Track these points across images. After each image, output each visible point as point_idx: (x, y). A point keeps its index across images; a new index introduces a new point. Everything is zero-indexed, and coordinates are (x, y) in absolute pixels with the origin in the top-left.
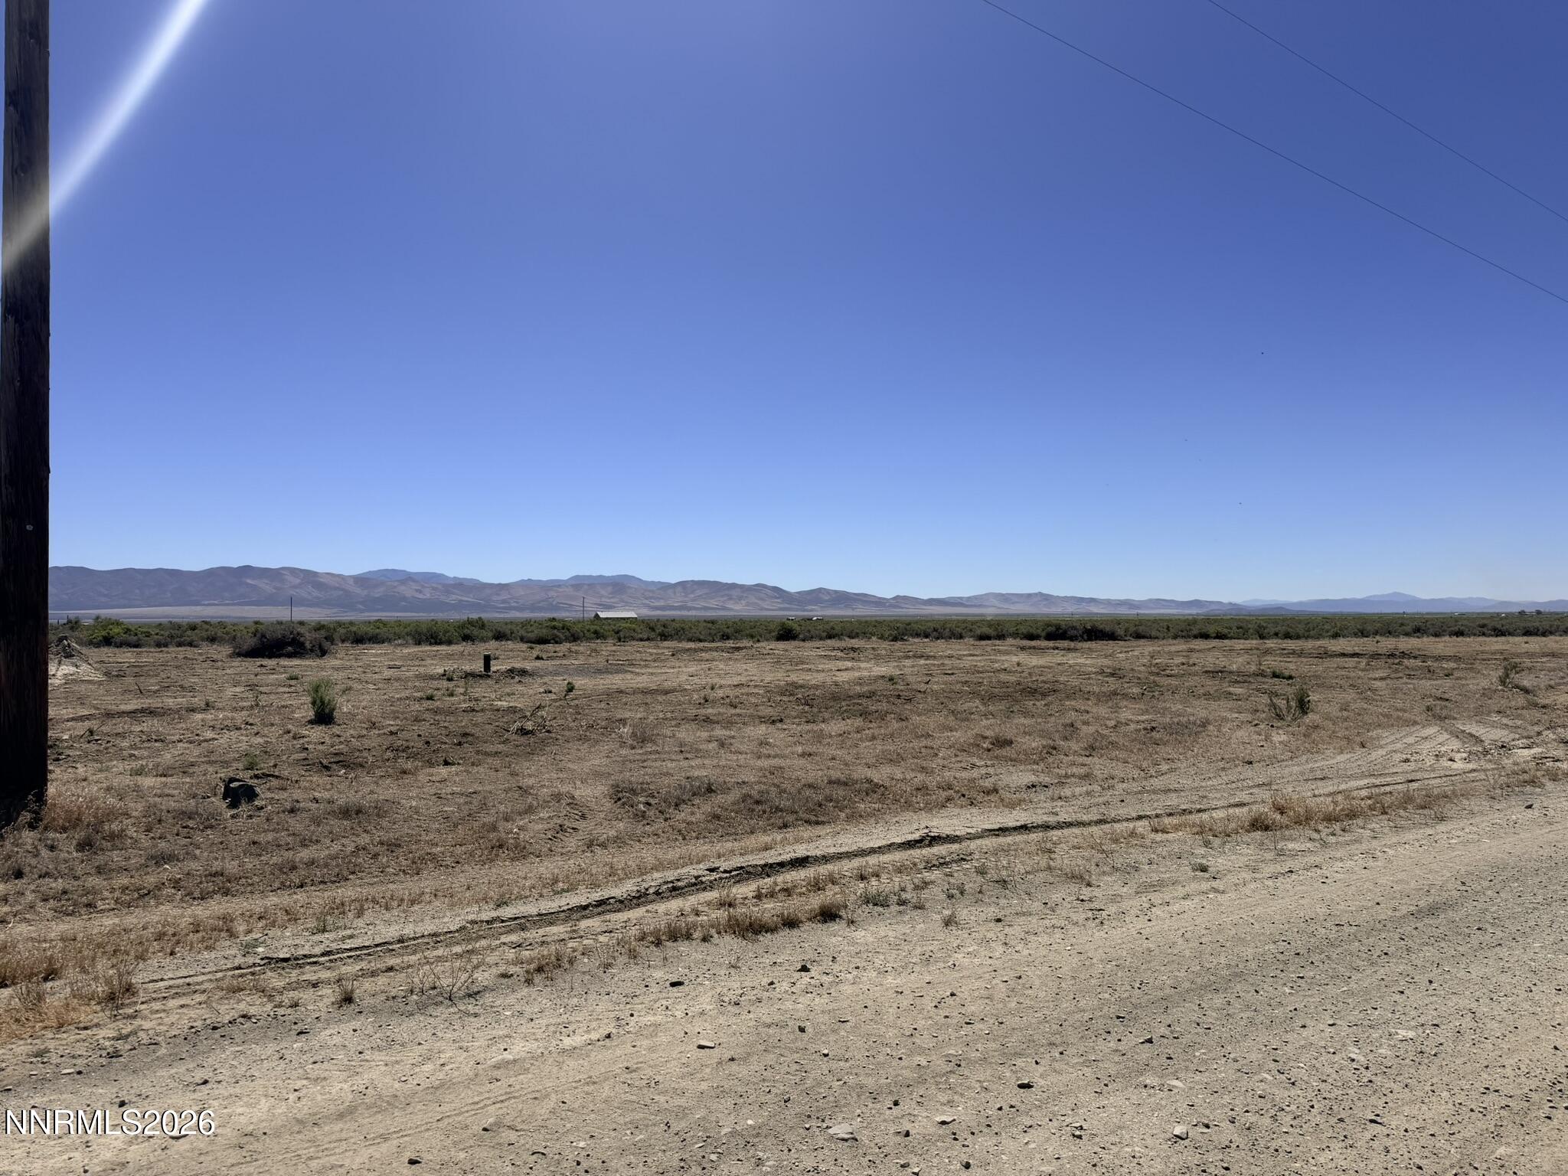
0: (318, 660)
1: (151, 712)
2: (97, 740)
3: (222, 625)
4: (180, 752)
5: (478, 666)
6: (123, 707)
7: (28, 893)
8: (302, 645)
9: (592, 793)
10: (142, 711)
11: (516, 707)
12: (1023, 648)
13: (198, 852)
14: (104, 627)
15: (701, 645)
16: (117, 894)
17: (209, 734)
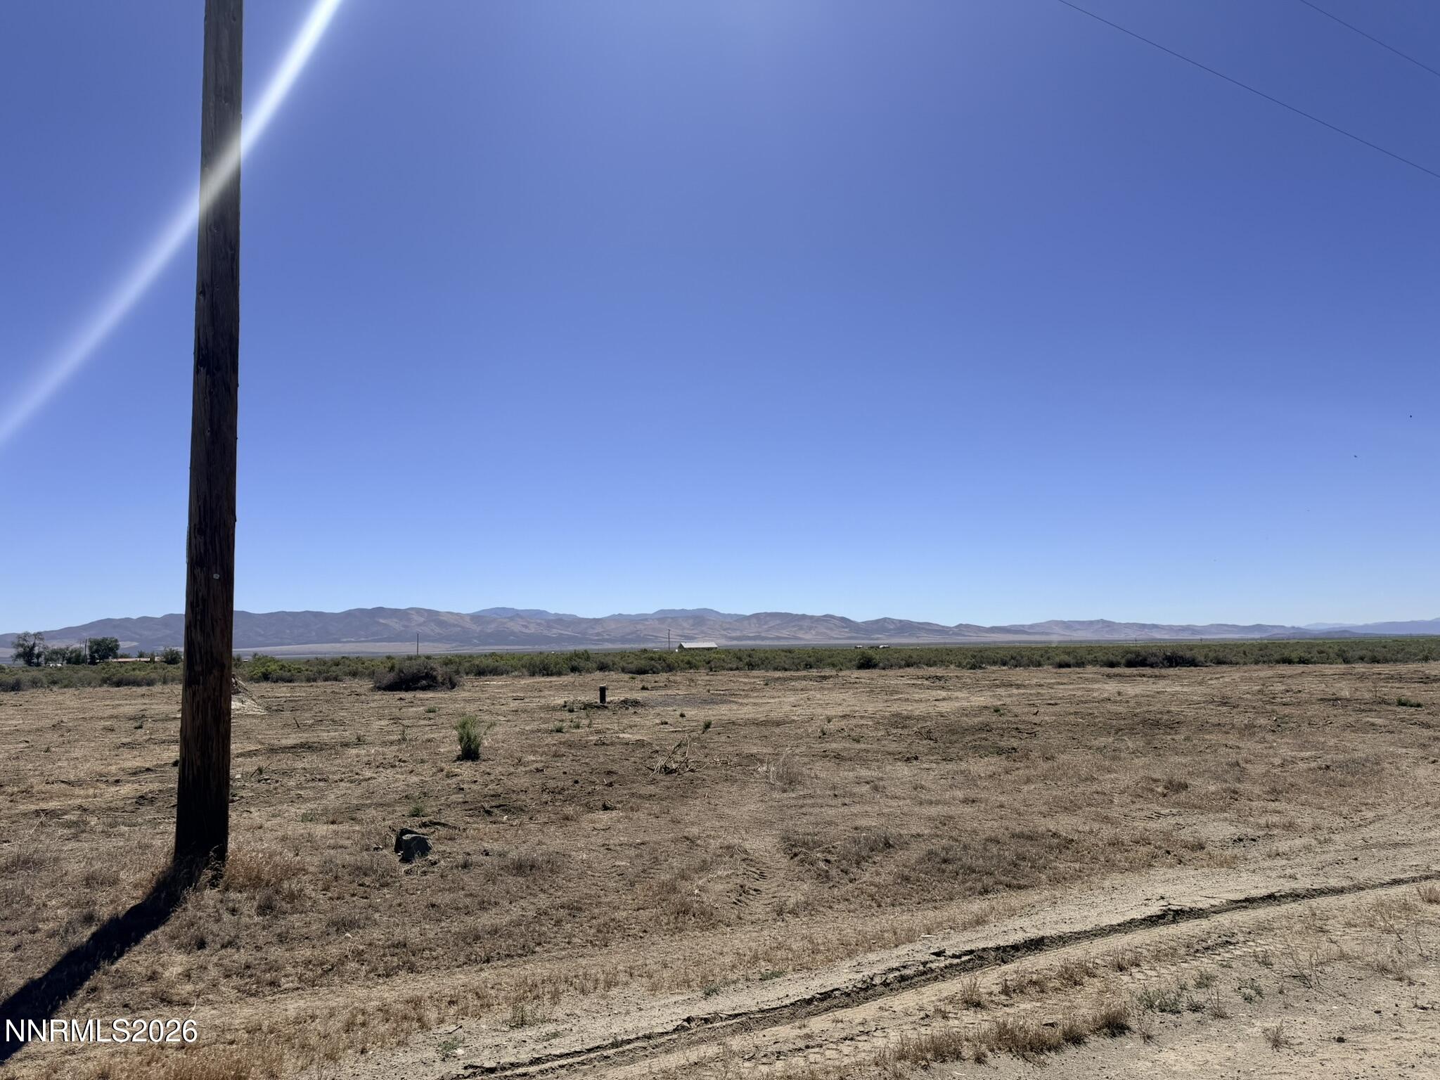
0: (449, 692)
1: (309, 747)
2: (266, 780)
3: (359, 660)
4: (343, 792)
5: (594, 697)
6: (285, 742)
7: (210, 967)
8: (434, 678)
9: (762, 844)
10: (302, 746)
11: (643, 740)
12: (1109, 676)
13: (377, 916)
14: (263, 665)
15: (788, 674)
16: (299, 970)
17: (368, 774)
